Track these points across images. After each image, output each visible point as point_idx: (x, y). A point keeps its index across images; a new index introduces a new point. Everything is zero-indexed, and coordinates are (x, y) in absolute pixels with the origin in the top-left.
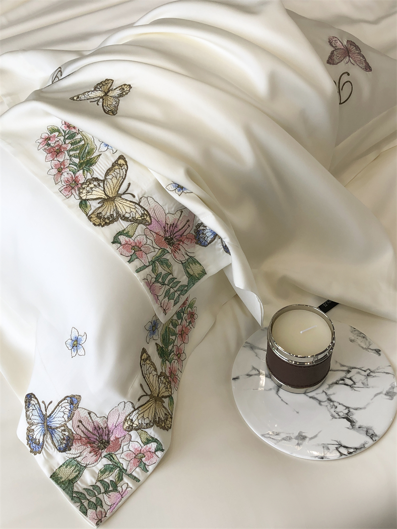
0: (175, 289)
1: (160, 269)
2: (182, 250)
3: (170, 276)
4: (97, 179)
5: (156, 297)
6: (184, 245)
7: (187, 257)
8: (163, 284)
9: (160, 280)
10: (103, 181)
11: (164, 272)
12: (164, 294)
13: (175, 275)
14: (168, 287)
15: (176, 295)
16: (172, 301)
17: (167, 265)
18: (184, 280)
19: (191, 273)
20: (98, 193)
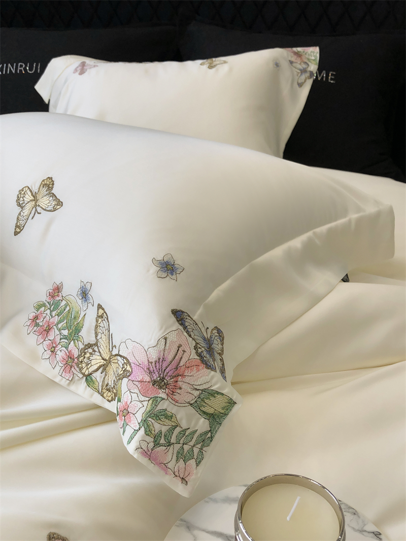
0: (192, 443)
1: (157, 427)
2: (184, 386)
3: (178, 430)
4: (89, 346)
5: (164, 466)
6: (187, 379)
7: (197, 393)
8: (169, 444)
9: (162, 441)
10: (96, 344)
11: (164, 429)
12: (175, 457)
13: (184, 425)
14: (177, 447)
15: (196, 450)
16: (192, 462)
17: (167, 417)
18: (202, 424)
19: (211, 411)
20: (97, 361)
